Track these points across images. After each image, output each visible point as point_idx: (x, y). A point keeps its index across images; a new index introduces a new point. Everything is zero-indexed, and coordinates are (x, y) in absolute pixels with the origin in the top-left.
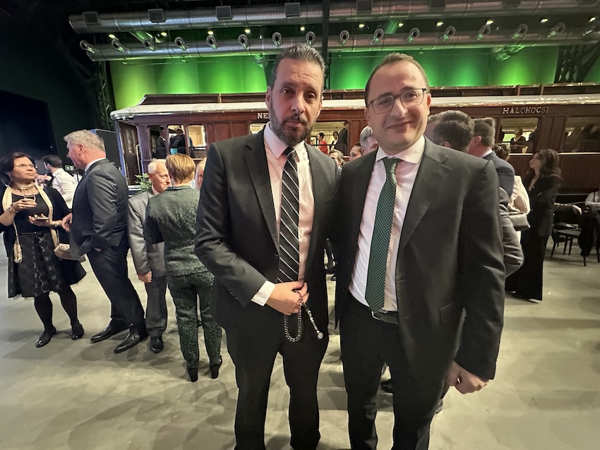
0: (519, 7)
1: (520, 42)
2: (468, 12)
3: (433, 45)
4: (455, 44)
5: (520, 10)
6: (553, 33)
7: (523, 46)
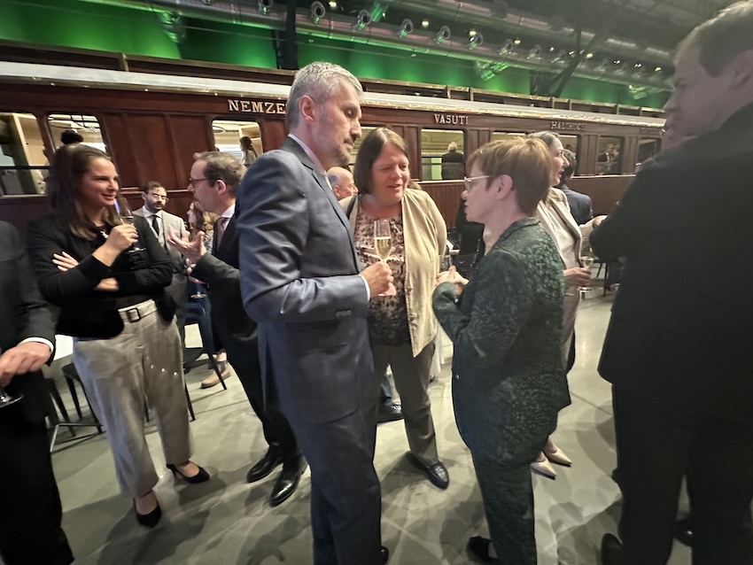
0: (505, 19)
1: (506, 60)
2: (461, 13)
3: (426, 47)
4: (450, 51)
5: (506, 23)
6: (532, 55)
7: (505, 66)
